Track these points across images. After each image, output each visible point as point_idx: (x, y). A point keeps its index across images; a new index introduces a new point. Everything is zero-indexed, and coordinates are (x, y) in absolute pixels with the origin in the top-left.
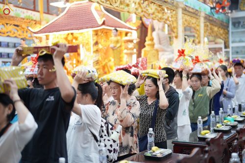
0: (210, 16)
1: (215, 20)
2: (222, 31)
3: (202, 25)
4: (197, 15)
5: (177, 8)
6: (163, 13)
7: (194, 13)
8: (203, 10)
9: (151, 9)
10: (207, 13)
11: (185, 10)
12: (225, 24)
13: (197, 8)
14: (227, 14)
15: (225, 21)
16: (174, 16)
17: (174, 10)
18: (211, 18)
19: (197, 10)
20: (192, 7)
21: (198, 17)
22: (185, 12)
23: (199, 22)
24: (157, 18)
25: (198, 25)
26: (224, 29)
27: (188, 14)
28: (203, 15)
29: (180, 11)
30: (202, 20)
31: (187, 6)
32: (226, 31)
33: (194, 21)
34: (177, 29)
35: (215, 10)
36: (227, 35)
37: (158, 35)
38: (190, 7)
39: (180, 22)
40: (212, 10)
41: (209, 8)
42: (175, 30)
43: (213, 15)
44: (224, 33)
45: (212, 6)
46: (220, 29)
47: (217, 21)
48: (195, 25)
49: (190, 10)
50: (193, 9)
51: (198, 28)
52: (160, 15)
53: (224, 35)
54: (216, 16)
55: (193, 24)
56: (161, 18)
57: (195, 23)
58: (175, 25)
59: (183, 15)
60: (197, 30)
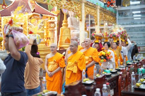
0: (104, 9)
1: (107, 11)
2: (112, 18)
3: (98, 14)
4: (95, 7)
5: (81, 2)
6: (72, 5)
7: (93, 6)
8: (99, 5)
9: (63, 2)
10: (102, 7)
11: (87, 4)
12: (114, 14)
13: (95, 3)
14: (115, 8)
15: (114, 12)
16: (79, 7)
17: (79, 4)
18: (104, 10)
19: (95, 5)
20: (92, 2)
21: (96, 9)
22: (87, 5)
23: (97, 12)
24: (67, 8)
25: (96, 14)
26: (113, 17)
27: (89, 6)
28: (99, 7)
29: (83, 5)
30: (98, 11)
31: (88, 2)
32: (115, 18)
33: (93, 11)
34: (81, 15)
35: (107, 5)
36: (115, 21)
37: (71, 19)
38: (90, 3)
39: (83, 11)
40: (105, 5)
41: (103, 4)
42: (80, 16)
43: (106, 8)
44: (113, 19)
45: (105, 3)
46: (111, 17)
47: (108, 12)
48: (94, 14)
49: (91, 4)
50: (92, 4)
51: (96, 15)
52: (69, 7)
53: (113, 21)
54: (108, 9)
55: (92, 13)
56: (70, 8)
57: (94, 12)
58: (80, 13)
59: (86, 7)
60: (95, 17)
